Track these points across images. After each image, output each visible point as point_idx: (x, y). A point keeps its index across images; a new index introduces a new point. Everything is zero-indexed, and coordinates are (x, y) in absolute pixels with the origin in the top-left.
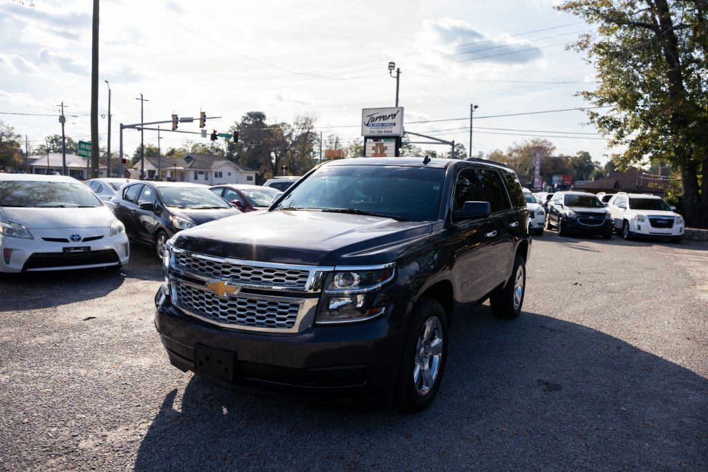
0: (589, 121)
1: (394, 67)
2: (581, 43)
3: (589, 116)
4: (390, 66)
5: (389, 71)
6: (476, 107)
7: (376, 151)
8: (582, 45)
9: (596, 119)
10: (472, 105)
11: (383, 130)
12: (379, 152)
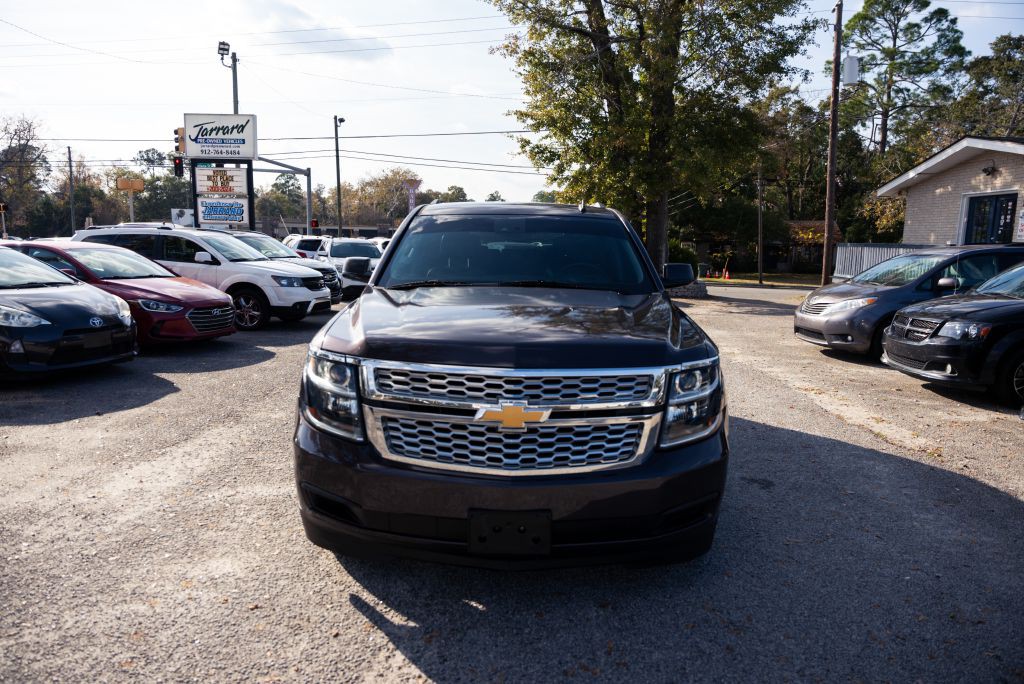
0: (520, 150)
1: (228, 50)
2: (507, 46)
3: (519, 144)
4: (220, 49)
5: (220, 56)
6: (342, 120)
7: (215, 182)
8: (510, 49)
9: (528, 148)
10: (336, 118)
11: (224, 150)
12: (219, 184)
